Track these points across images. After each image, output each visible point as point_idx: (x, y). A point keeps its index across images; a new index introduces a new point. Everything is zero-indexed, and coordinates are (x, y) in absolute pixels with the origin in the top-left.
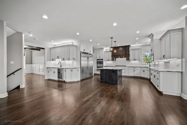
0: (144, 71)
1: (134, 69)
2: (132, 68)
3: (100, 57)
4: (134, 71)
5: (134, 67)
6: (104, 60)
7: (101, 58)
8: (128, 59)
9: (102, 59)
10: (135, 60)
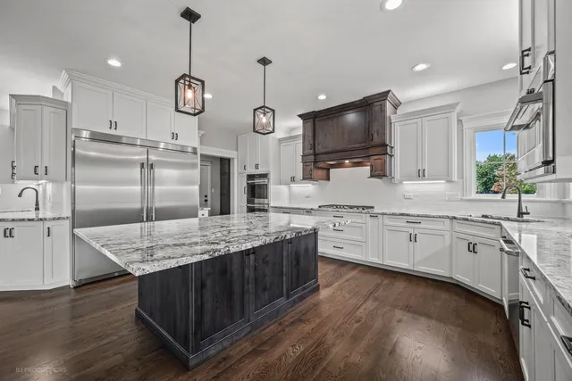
0: (472, 248)
1: (411, 229)
2: (401, 222)
3: (257, 166)
4: (413, 238)
5: (414, 219)
6: (272, 176)
7: (261, 171)
8: (380, 173)
9: (265, 176)
10: (421, 175)
